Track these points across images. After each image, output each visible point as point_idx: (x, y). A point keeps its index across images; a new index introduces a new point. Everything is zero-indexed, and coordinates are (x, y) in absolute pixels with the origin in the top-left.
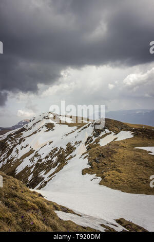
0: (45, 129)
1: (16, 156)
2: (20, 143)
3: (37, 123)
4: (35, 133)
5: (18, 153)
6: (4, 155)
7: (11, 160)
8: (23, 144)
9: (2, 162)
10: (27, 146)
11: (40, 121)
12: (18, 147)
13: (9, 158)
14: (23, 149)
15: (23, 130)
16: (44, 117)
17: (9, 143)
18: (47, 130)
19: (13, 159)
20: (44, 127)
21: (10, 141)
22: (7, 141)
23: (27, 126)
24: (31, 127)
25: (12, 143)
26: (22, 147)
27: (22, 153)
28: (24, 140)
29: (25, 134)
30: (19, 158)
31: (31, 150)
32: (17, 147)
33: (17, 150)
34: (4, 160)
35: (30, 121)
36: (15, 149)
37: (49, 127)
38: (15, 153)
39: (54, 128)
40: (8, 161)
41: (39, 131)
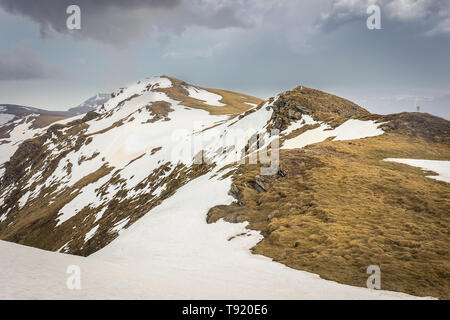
0: (147, 115)
1: (65, 180)
2: (77, 148)
3: (129, 99)
4: (119, 124)
5: (69, 172)
6: (36, 175)
7: (50, 190)
8: (86, 150)
9: (29, 193)
10: (95, 155)
11: (136, 96)
12: (73, 157)
13: (47, 184)
14: (83, 163)
15: (92, 115)
16: (148, 87)
17: (52, 146)
18: (151, 117)
19: (55, 187)
20: (144, 110)
21: (54, 141)
22: (48, 141)
23: (103, 107)
24: (112, 111)
25: (59, 148)
26: (83, 159)
27: (80, 172)
28: (90, 140)
29: (94, 126)
30: (70, 185)
31: (104, 167)
32: (68, 156)
33: (70, 165)
34: (33, 188)
35: (113, 96)
36: (63, 163)
37: (159, 111)
38: (65, 173)
39: (170, 115)
40: (44, 190)
41: (131, 120)
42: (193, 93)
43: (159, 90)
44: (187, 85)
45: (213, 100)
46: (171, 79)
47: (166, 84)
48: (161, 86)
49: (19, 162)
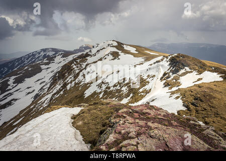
0: (111, 57)
1: (83, 80)
2: (85, 68)
3: (101, 49)
4: (101, 60)
5: (84, 77)
7: (78, 84)
9: (70, 84)
11: (104, 48)
13: (77, 81)
15: (87, 55)
16: (109, 45)
17: (74, 67)
18: (113, 58)
19: (80, 83)
20: (110, 54)
21: (75, 65)
22: (73, 64)
23: (91, 51)
25: (77, 67)
29: (90, 60)
32: (84, 71)
33: (84, 75)
34: (71, 82)
35: (93, 47)
36: (81, 74)
37: (115, 55)
38: (83, 78)
39: (120, 57)
40: (76, 84)
41: (106, 58)
42: (125, 47)
43: (113, 46)
44: (123, 44)
45: (133, 50)
46: (117, 42)
47: (115, 44)
48: (114, 45)
49: (63, 72)
